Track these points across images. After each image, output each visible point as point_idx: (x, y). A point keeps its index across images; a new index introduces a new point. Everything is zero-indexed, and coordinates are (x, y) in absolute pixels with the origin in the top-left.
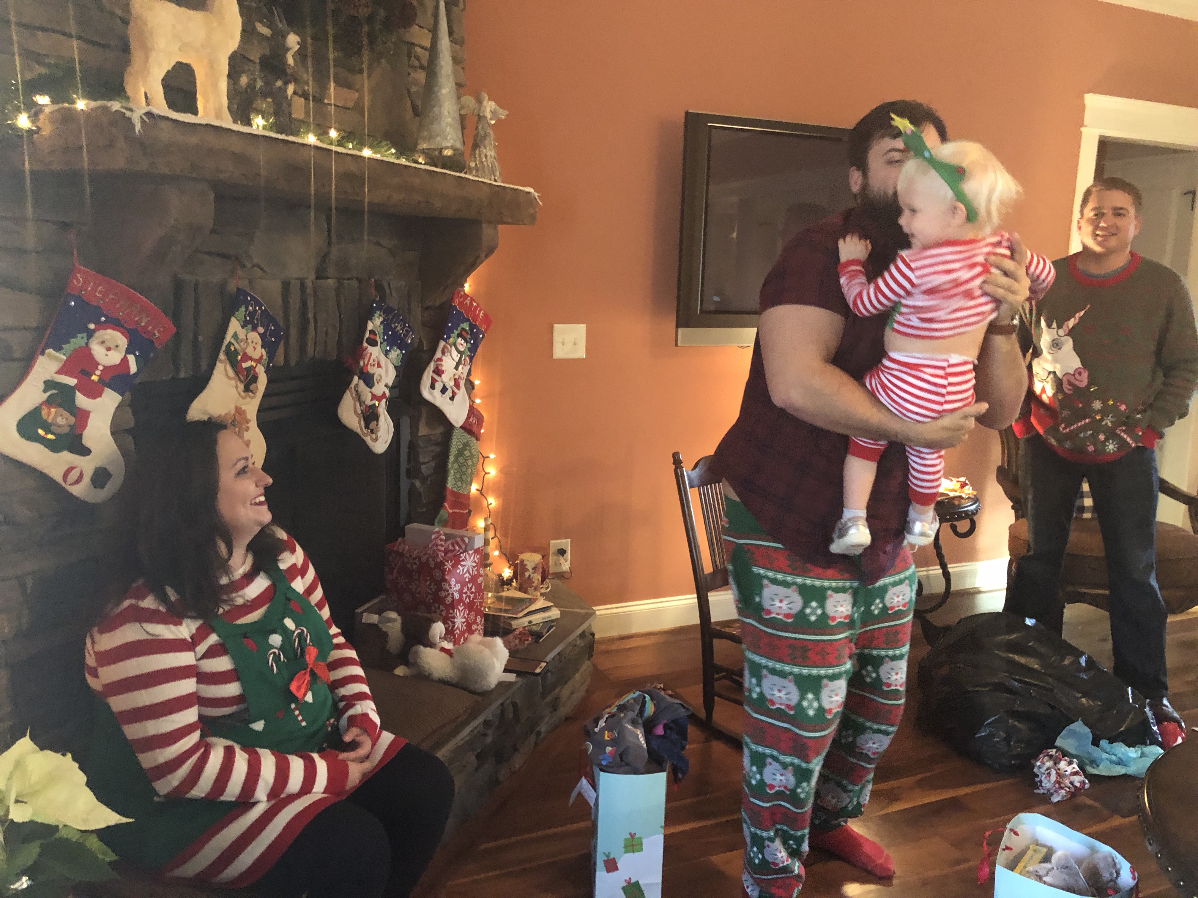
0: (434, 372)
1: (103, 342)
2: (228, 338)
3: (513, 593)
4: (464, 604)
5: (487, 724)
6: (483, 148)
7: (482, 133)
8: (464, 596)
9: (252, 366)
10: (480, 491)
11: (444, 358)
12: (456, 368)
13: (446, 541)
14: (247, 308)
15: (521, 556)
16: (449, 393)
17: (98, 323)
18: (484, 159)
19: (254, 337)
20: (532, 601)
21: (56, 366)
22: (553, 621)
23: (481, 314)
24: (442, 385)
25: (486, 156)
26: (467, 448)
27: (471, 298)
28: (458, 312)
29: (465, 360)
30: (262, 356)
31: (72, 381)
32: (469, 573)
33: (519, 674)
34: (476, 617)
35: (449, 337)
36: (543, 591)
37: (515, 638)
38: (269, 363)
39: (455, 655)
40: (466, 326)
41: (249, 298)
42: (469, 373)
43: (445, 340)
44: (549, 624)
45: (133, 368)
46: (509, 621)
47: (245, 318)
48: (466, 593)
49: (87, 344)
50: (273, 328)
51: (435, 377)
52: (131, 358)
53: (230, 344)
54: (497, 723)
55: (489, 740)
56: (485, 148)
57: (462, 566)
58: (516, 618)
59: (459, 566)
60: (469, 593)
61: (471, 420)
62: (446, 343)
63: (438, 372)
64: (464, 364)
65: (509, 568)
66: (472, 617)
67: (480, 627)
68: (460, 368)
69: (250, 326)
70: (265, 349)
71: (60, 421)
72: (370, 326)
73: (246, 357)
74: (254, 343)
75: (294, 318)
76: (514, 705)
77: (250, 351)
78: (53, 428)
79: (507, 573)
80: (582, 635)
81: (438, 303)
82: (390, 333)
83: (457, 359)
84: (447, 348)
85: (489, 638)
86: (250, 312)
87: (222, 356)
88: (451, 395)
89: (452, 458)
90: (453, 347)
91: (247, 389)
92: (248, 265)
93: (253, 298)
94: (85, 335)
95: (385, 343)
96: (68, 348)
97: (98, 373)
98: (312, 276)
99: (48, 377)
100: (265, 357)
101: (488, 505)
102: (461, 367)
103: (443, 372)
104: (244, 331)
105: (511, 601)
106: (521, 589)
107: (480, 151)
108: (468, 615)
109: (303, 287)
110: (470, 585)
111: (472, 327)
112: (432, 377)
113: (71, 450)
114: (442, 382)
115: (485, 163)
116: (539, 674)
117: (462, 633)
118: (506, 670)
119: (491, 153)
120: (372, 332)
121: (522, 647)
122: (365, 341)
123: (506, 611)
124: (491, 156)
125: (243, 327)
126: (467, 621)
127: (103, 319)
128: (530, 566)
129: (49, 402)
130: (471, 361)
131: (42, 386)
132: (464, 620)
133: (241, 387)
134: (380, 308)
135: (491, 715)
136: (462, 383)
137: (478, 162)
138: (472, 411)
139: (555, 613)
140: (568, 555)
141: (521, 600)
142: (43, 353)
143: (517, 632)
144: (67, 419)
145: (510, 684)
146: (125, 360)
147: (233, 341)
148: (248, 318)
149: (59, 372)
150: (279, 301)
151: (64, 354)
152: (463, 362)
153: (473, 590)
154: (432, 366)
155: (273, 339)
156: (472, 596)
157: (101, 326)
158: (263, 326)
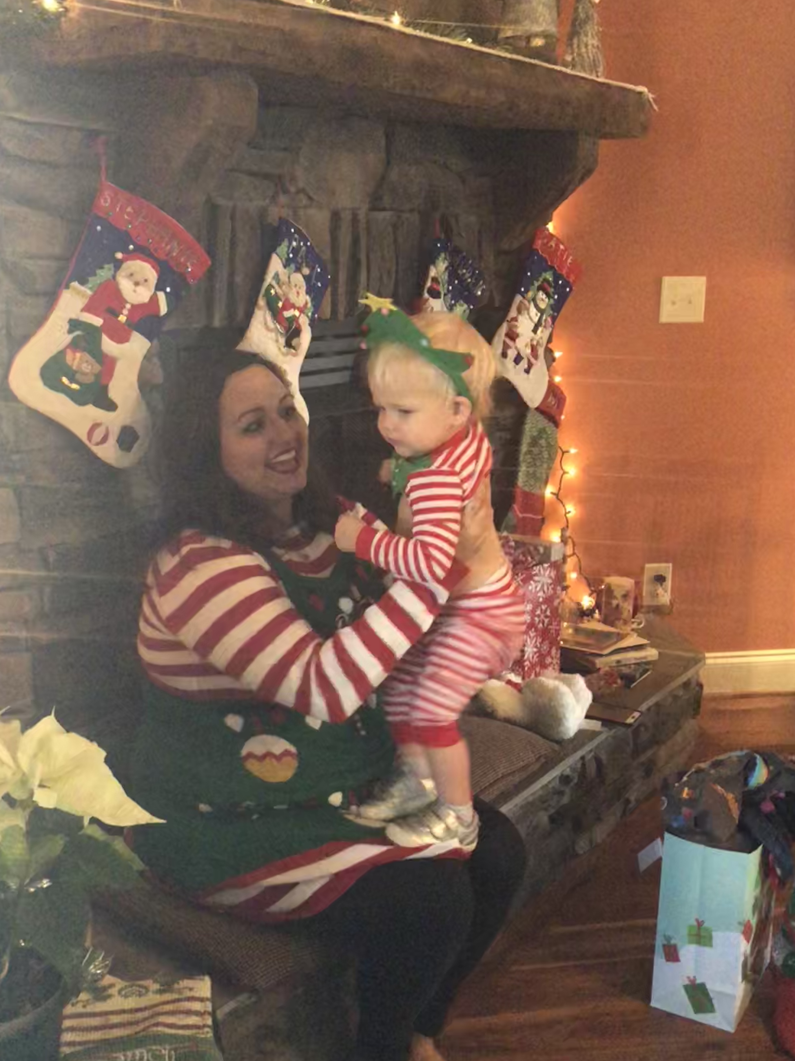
0: (507, 335)
1: (132, 275)
2: (269, 279)
3: (595, 625)
4: (536, 630)
5: (564, 779)
6: (582, 34)
7: (582, 16)
8: (537, 619)
9: (294, 316)
10: (557, 495)
11: (520, 318)
12: (535, 331)
13: (515, 549)
14: (290, 243)
15: (608, 580)
16: (524, 364)
17: (125, 251)
18: (583, 50)
19: (298, 279)
20: (621, 637)
21: (81, 303)
22: (648, 663)
23: (569, 261)
24: (516, 353)
25: (586, 46)
26: (545, 436)
27: (558, 239)
28: (541, 257)
29: (546, 320)
30: (306, 303)
31: (98, 321)
32: (544, 592)
33: (606, 723)
34: (551, 648)
35: (527, 291)
36: (634, 626)
37: (600, 679)
38: (313, 314)
39: (524, 690)
40: (549, 276)
41: (293, 230)
42: (550, 340)
43: (523, 295)
44: (643, 666)
45: (163, 309)
46: (591, 658)
47: (288, 255)
48: (539, 616)
49: (114, 277)
50: (319, 270)
51: (508, 341)
52: (161, 296)
53: (271, 286)
54: (576, 781)
55: (565, 800)
56: (586, 35)
57: (535, 582)
58: (601, 656)
59: (532, 582)
60: (542, 616)
61: (550, 400)
62: (524, 297)
63: (512, 336)
64: (545, 327)
65: (590, 595)
66: (545, 647)
67: (555, 661)
68: (539, 332)
69: (293, 266)
70: (310, 296)
71: (86, 368)
72: (433, 272)
73: (288, 305)
74: (298, 288)
75: (344, 258)
76: (597, 759)
77: (293, 298)
78: (78, 376)
79: (587, 601)
80: (686, 685)
81: (516, 245)
82: (456, 282)
83: (536, 319)
84: (525, 305)
85: (567, 675)
86: (293, 248)
87: (262, 302)
88: (526, 366)
89: (524, 448)
90: (532, 305)
91: (288, 344)
92: (293, 189)
93: (298, 231)
94: (111, 266)
95: (450, 296)
96: (94, 281)
97: (125, 312)
98: (365, 208)
99: (74, 316)
100: (309, 305)
101: (566, 513)
102: (540, 329)
103: (517, 335)
104: (286, 271)
105: (594, 633)
106: (605, 621)
107: (579, 41)
108: (541, 643)
109: (355, 220)
110: (544, 607)
111: (557, 277)
112: (504, 342)
113: (97, 404)
114: (516, 348)
115: (585, 55)
116: (630, 725)
117: (533, 666)
118: (587, 717)
119: (592, 41)
120: (435, 280)
121: (608, 691)
122: (425, 291)
123: (586, 645)
124: (593, 45)
125: (285, 267)
126: (539, 651)
127: (131, 247)
128: (618, 593)
129: (74, 345)
130: (553, 323)
131: (67, 327)
132: (535, 650)
133: (282, 341)
134: (444, 249)
135: (568, 770)
136: (541, 351)
137: (575, 54)
138: (553, 389)
139: (652, 653)
140: (669, 583)
141: (607, 635)
142: (67, 287)
143: (602, 672)
144: (92, 366)
145: (593, 735)
146: (154, 300)
147: (274, 283)
148: (291, 256)
149: (83, 310)
150: (327, 238)
151: (90, 289)
152: (543, 324)
153: (548, 613)
154: (504, 328)
155: (319, 284)
156: (546, 621)
157: (130, 256)
158: (307, 266)
